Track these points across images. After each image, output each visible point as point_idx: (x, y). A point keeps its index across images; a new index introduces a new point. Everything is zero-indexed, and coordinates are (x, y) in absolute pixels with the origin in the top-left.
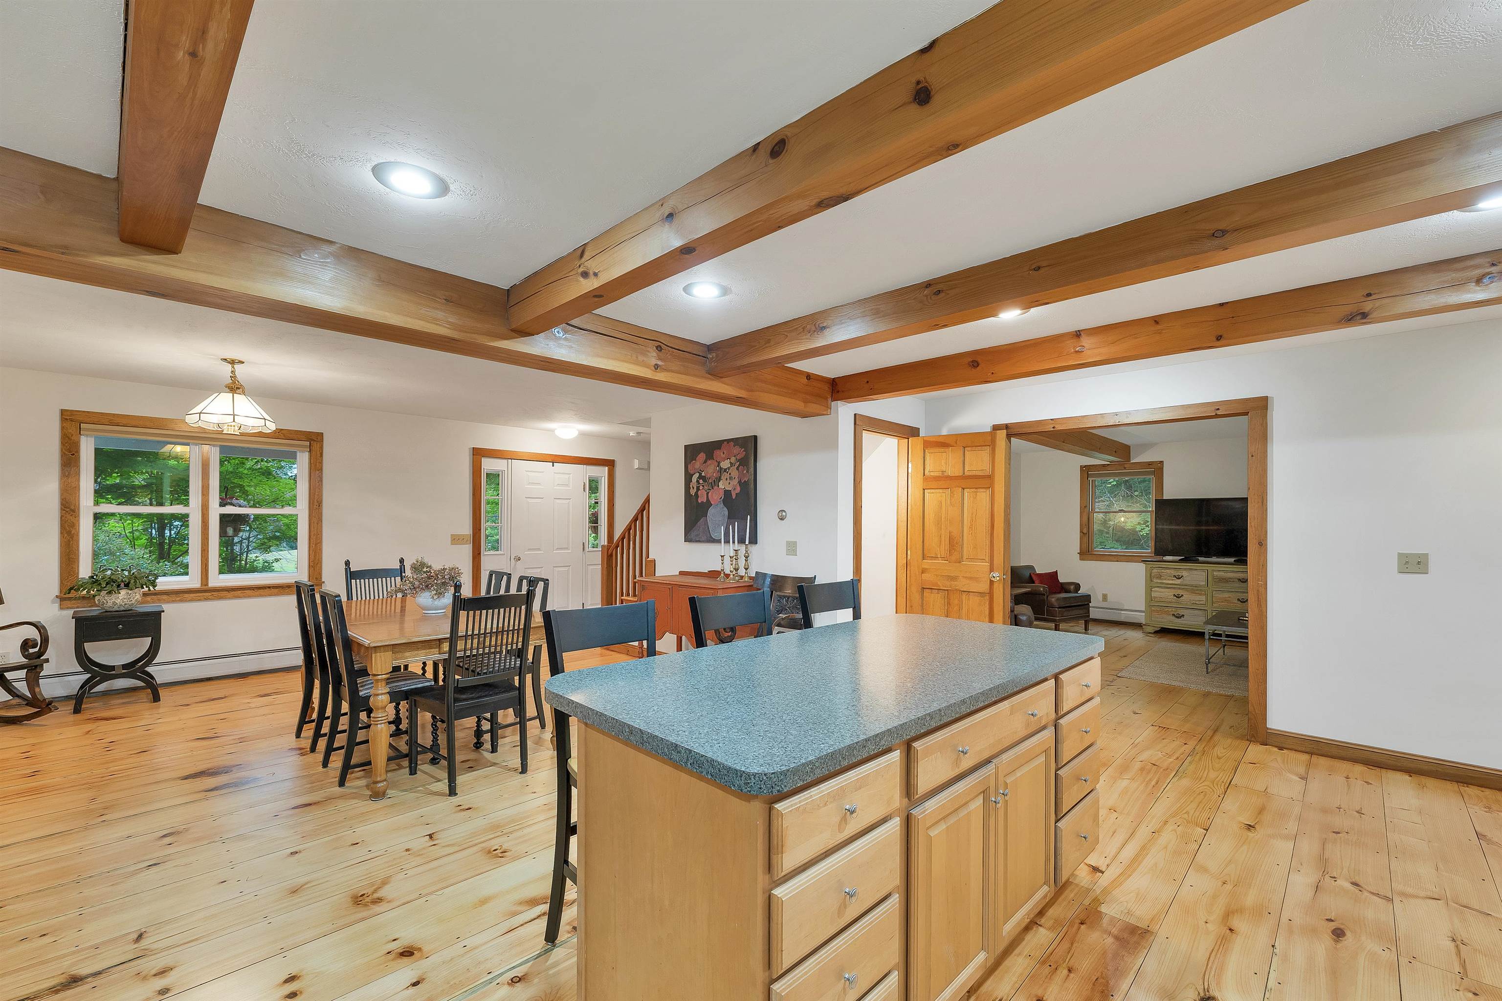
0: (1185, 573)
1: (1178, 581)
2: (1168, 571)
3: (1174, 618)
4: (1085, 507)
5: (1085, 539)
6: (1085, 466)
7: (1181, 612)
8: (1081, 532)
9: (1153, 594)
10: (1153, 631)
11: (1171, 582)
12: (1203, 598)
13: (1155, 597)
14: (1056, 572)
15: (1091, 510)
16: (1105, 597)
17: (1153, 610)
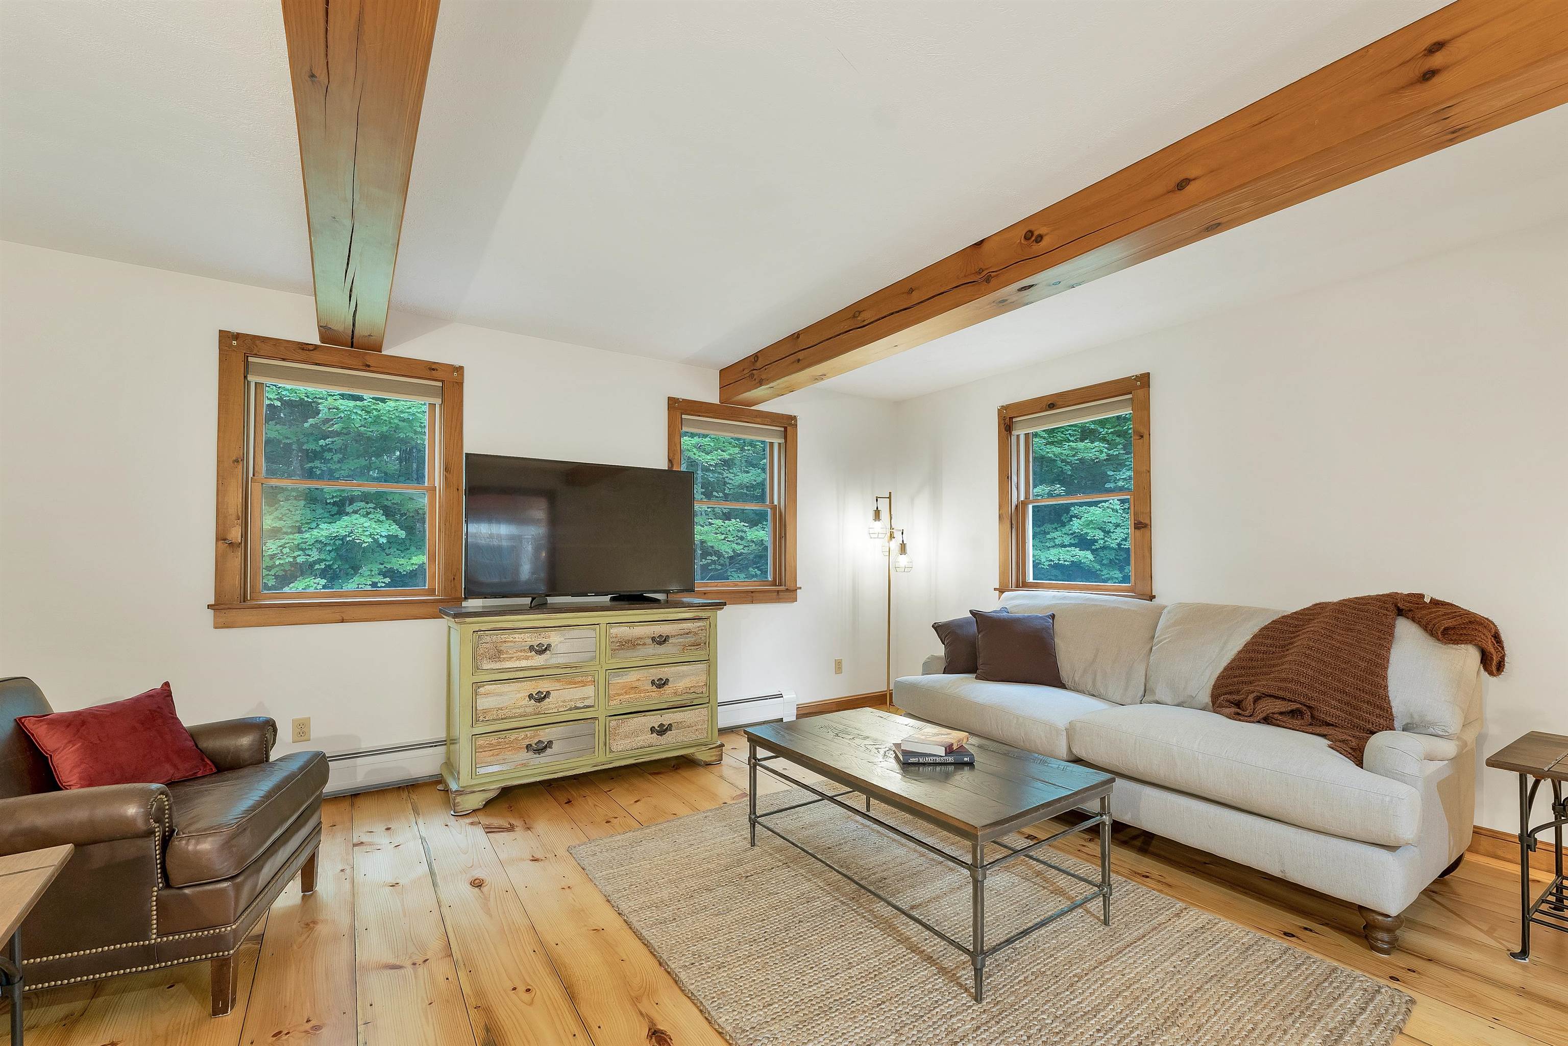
0: (554, 638)
1: (539, 660)
2: (518, 637)
3: (531, 754)
4: (237, 461)
5: (235, 561)
6: (237, 336)
7: (545, 735)
8: (221, 537)
9: (483, 703)
10: (480, 805)
11: (524, 663)
12: (589, 691)
13: (485, 712)
14: (165, 692)
15: (251, 475)
16: (302, 729)
17: (481, 747)
